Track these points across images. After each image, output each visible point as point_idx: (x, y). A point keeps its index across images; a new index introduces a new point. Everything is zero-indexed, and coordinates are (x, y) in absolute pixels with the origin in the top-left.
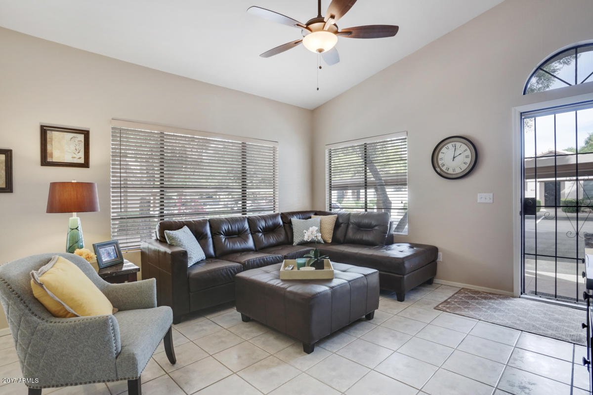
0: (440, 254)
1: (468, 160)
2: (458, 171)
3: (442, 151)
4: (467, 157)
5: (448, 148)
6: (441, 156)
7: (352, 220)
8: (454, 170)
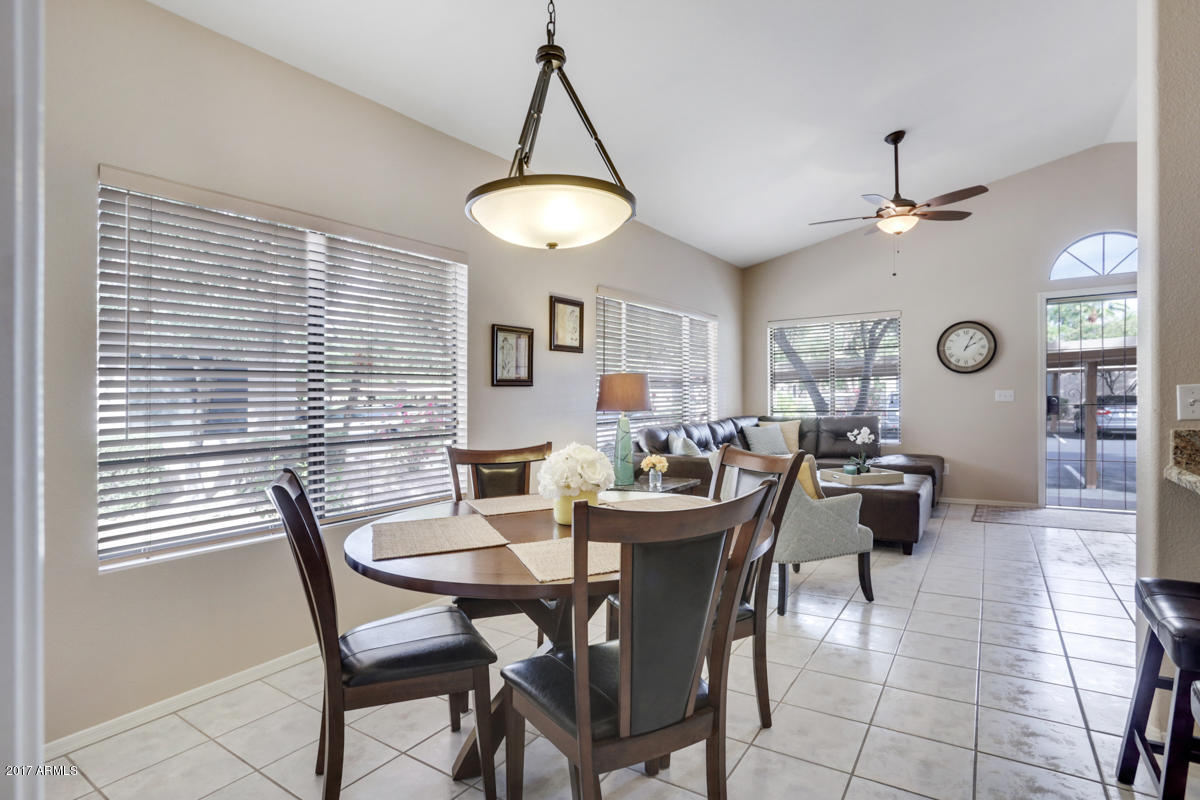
0: (947, 465)
1: (985, 351)
2: (971, 363)
3: (950, 338)
4: (983, 347)
5: (958, 335)
6: (948, 344)
7: (823, 427)
8: (966, 362)
